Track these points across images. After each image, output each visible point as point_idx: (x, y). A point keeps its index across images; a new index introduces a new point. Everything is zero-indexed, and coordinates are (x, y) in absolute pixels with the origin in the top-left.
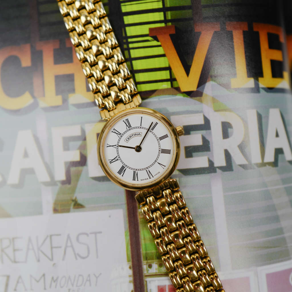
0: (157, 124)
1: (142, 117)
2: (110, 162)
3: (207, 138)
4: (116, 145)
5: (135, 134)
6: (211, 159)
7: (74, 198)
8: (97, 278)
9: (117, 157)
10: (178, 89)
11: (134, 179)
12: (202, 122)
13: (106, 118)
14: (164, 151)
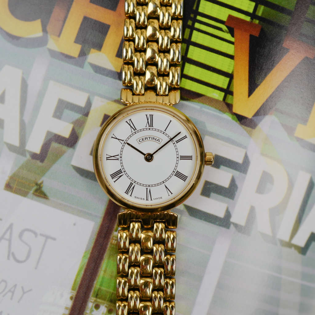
0: (185, 137)
1: (171, 121)
2: (107, 158)
3: (238, 182)
4: (123, 141)
5: (153, 137)
6: (230, 210)
7: (39, 182)
8: (24, 293)
9: (118, 155)
10: (230, 107)
11: (127, 192)
12: (240, 160)
13: (126, 101)
14: (179, 175)
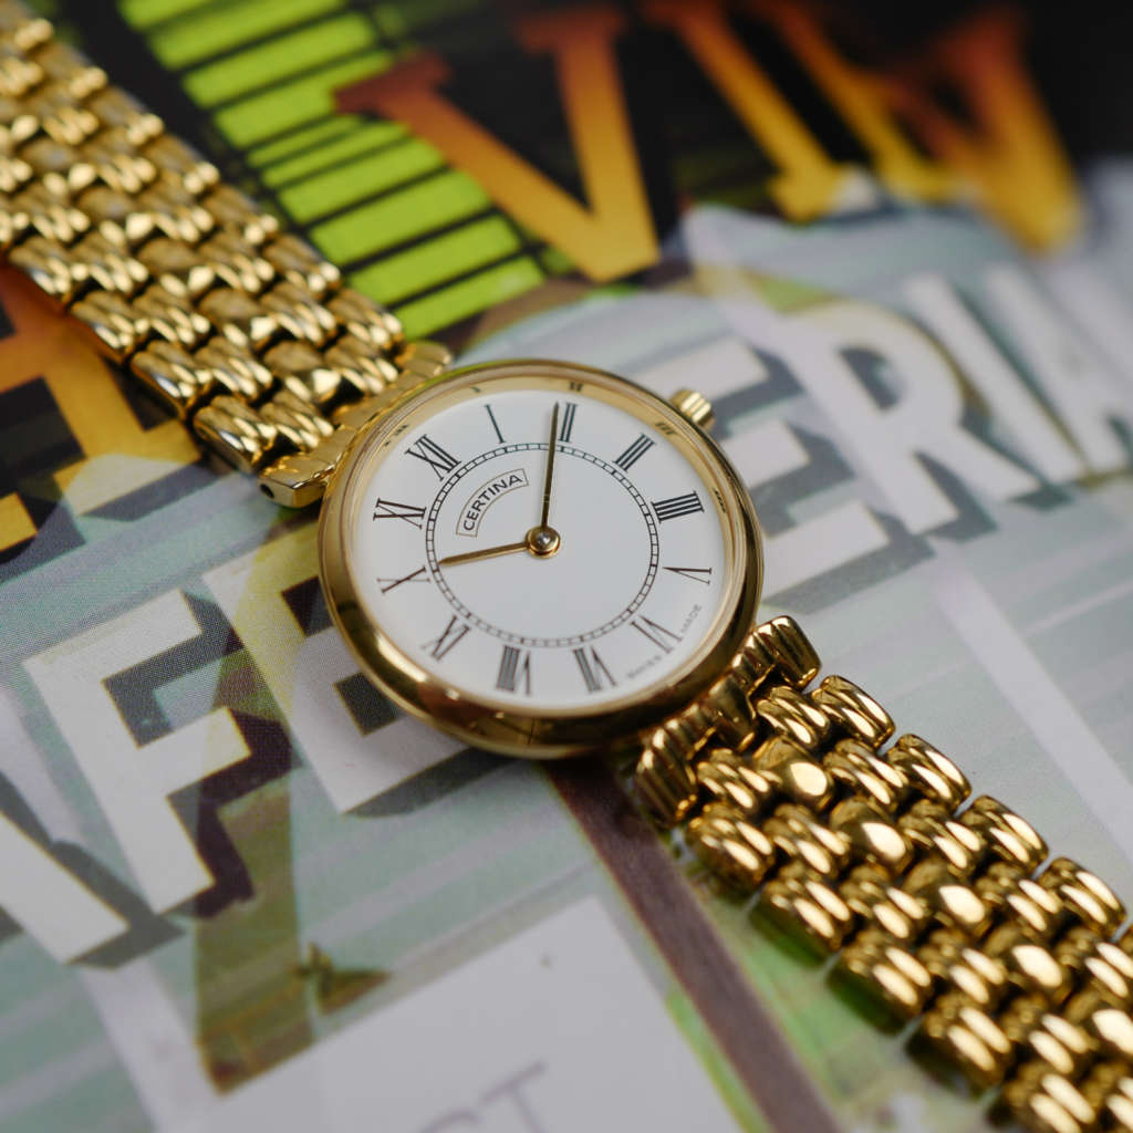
0: (571, 408)
1: (488, 407)
2: (433, 654)
4: (424, 570)
5: (490, 485)
6: (878, 506)
7: (305, 956)
9: (455, 618)
10: (576, 280)
11: (593, 686)
14: (669, 509)
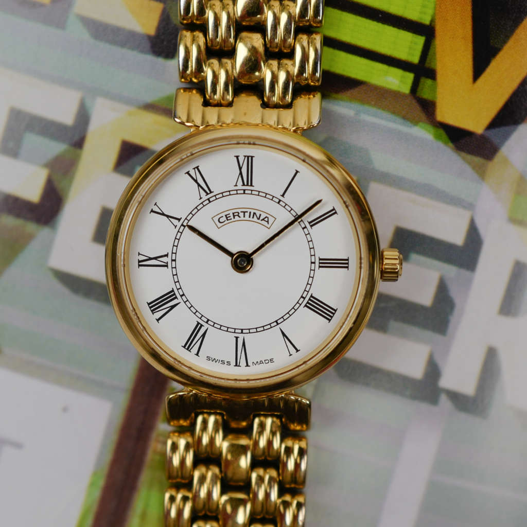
0: (333, 212)
1: (297, 172)
2: (139, 261)
4: (179, 220)
5: (253, 211)
9: (167, 255)
11: (188, 346)
13: (188, 122)
14: (316, 305)
